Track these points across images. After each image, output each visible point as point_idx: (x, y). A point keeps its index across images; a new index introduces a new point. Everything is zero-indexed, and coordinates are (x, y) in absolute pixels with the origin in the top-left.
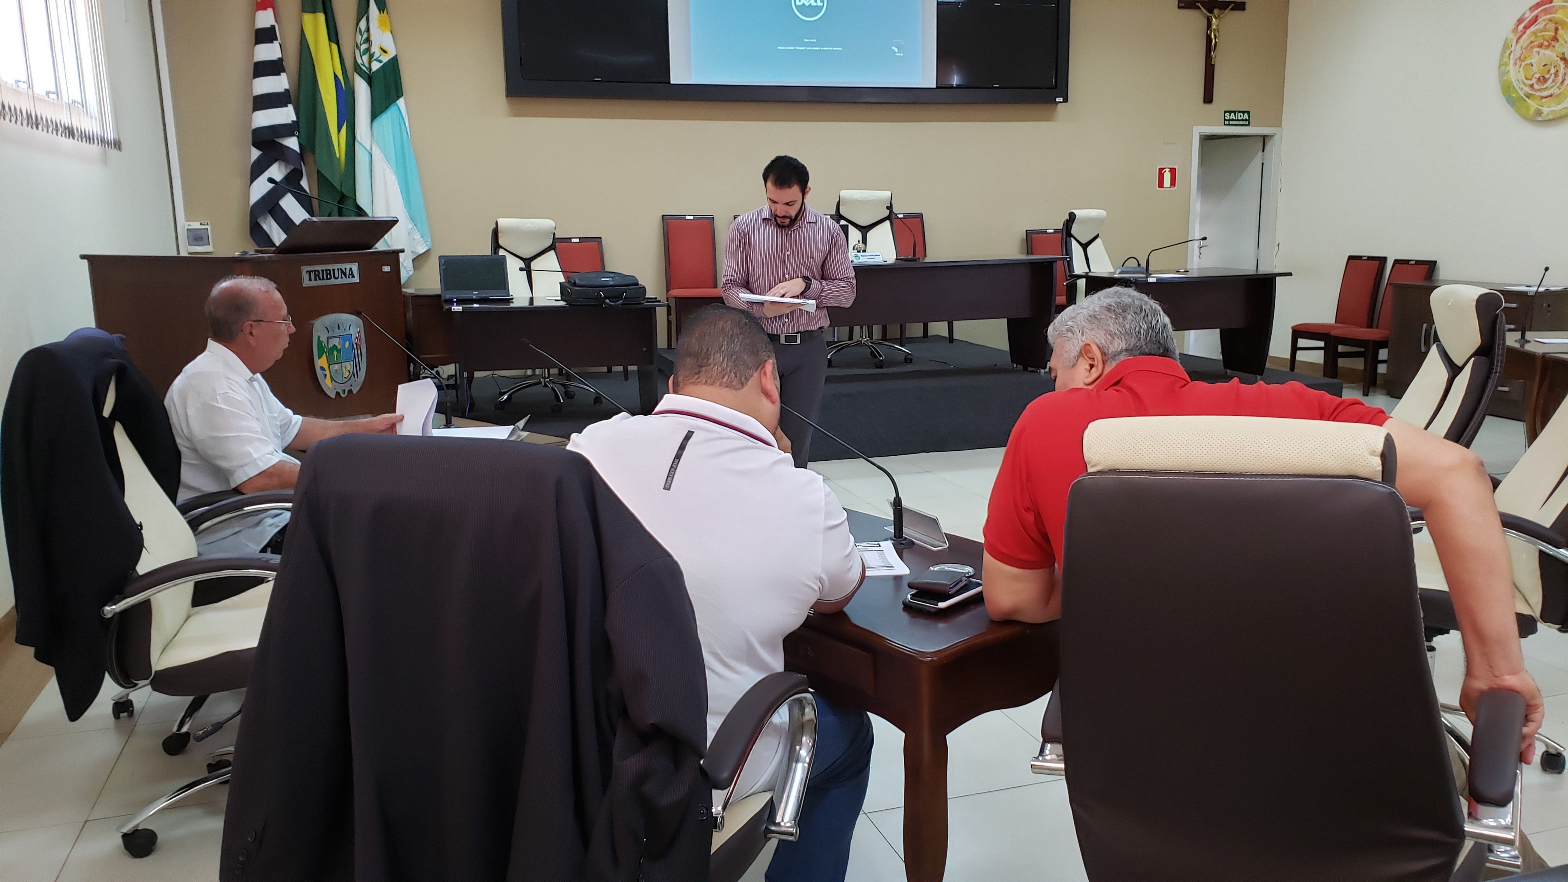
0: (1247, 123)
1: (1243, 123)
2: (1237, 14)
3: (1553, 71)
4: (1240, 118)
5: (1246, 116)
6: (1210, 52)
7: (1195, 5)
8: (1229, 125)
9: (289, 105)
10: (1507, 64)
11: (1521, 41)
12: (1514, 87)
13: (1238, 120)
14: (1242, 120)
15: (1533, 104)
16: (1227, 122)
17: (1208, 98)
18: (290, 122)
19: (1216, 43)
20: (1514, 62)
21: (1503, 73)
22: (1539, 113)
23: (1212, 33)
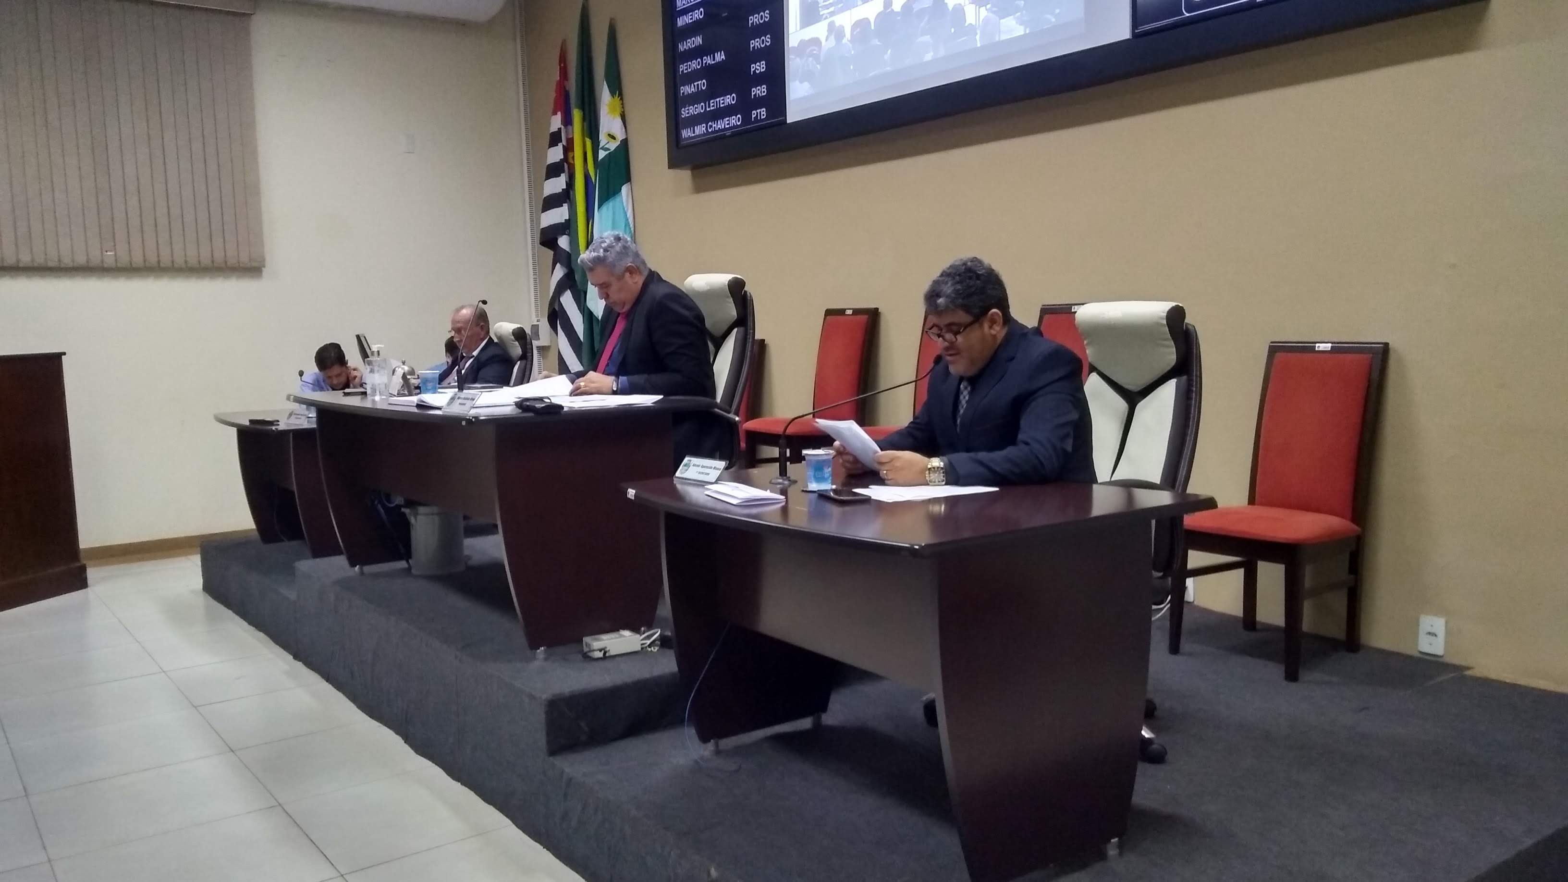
9: (564, 204)
18: (563, 221)
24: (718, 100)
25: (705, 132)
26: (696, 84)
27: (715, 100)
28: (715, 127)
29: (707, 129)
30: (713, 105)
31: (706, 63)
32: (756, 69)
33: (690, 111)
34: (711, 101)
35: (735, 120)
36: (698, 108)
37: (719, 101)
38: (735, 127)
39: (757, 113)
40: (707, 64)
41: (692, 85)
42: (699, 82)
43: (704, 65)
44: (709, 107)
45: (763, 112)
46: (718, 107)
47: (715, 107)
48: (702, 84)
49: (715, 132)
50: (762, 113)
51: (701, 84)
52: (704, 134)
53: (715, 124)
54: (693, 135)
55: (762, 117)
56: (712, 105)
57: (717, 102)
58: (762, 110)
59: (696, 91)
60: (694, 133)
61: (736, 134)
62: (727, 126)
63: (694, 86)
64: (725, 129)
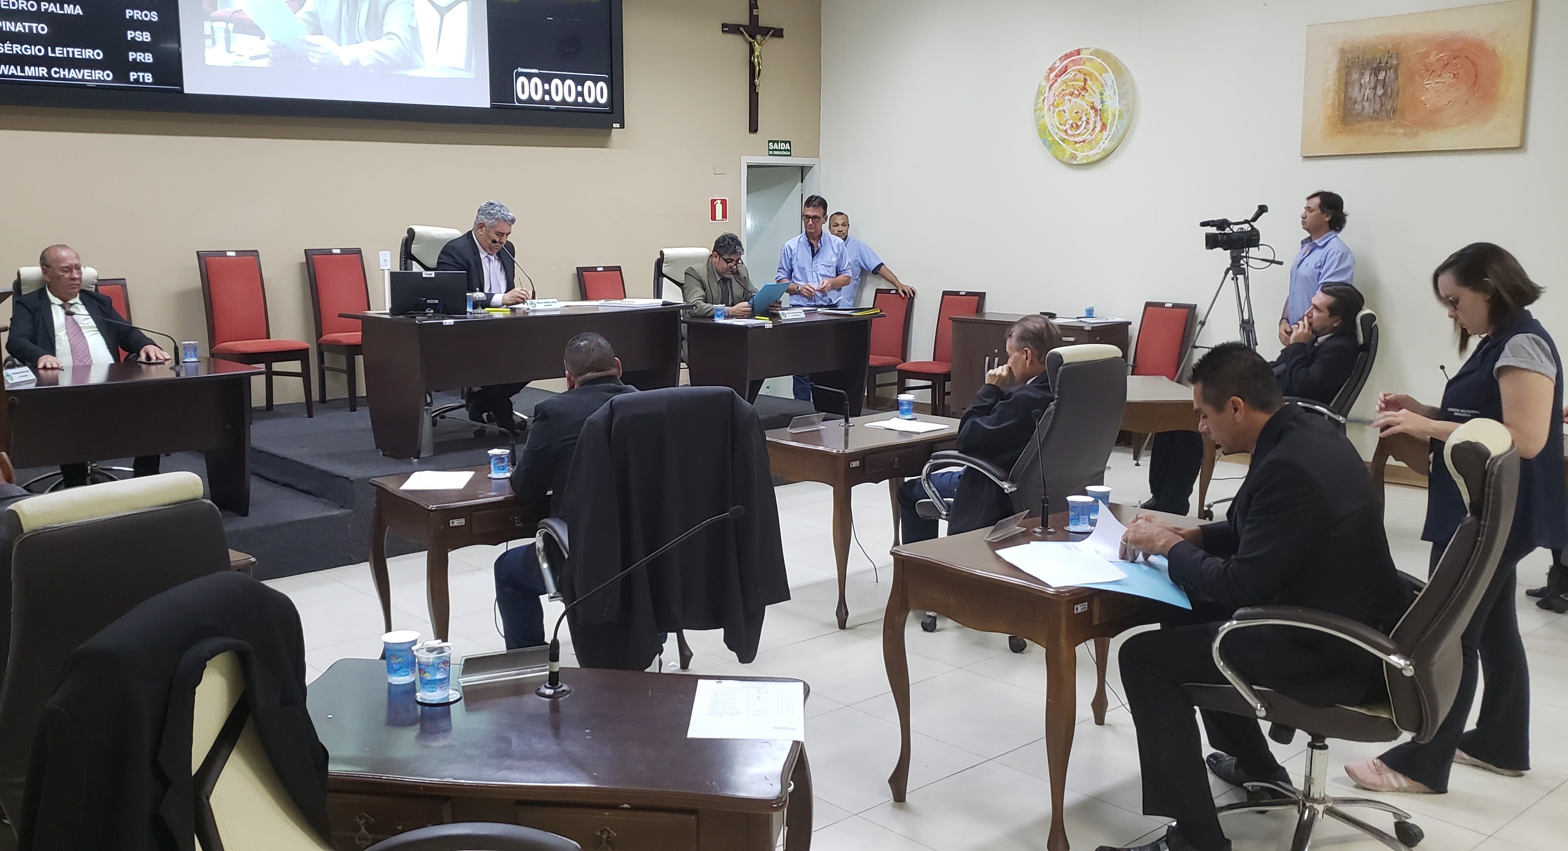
0: (789, 153)
1: (785, 153)
2: (776, 40)
3: (1084, 118)
4: (782, 148)
5: (788, 147)
6: (754, 79)
7: (739, 29)
8: (773, 155)
10: (1042, 109)
11: (1053, 88)
12: (1049, 131)
13: (781, 150)
14: (785, 150)
15: (1068, 149)
16: (771, 152)
17: (753, 128)
19: (760, 70)
20: (1048, 107)
21: (1039, 118)
22: (1074, 157)
23: (756, 60)
24: (70, 50)
25: (46, 76)
26: (27, 25)
27: (65, 49)
28: (64, 75)
29: (49, 73)
30: (59, 52)
31: (46, 10)
32: (135, 36)
33: (15, 49)
34: (57, 49)
35: (104, 76)
36: (31, 49)
37: (73, 52)
38: (99, 80)
39: (138, 76)
40: (49, 11)
41: (19, 24)
42: (34, 25)
43: (43, 10)
44: (53, 51)
45: (148, 78)
46: (71, 56)
47: (65, 56)
48: (42, 29)
49: (64, 79)
50: (146, 78)
51: (37, 27)
52: (43, 78)
53: (64, 70)
54: (23, 74)
55: (146, 81)
56: (57, 52)
57: (68, 52)
58: (146, 74)
59: (27, 31)
60: (23, 71)
61: (101, 89)
62: (86, 78)
63: (24, 27)
64: (83, 80)
